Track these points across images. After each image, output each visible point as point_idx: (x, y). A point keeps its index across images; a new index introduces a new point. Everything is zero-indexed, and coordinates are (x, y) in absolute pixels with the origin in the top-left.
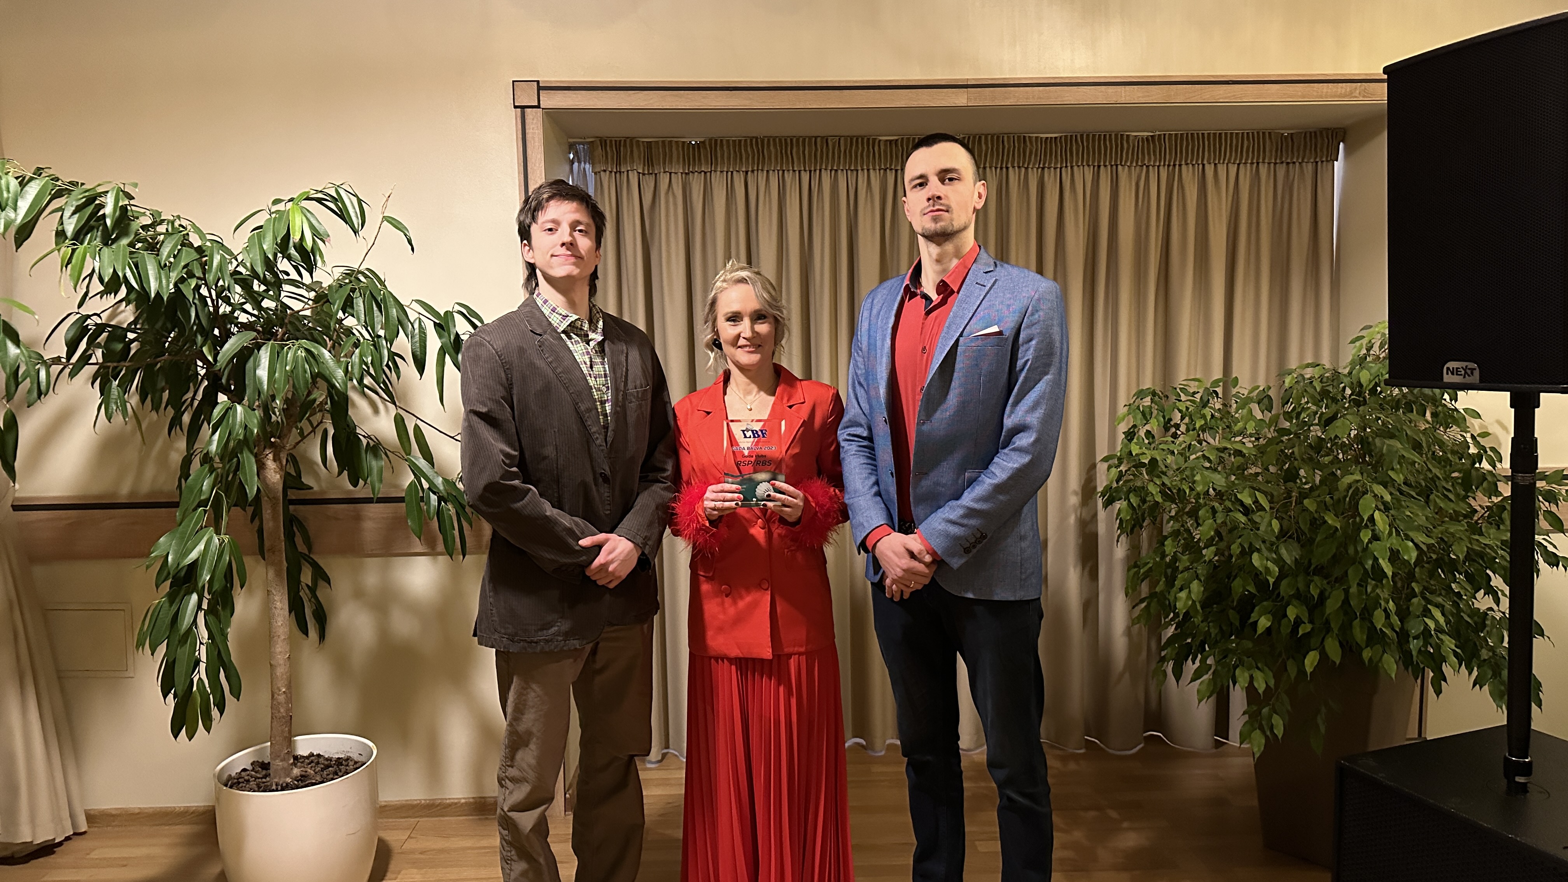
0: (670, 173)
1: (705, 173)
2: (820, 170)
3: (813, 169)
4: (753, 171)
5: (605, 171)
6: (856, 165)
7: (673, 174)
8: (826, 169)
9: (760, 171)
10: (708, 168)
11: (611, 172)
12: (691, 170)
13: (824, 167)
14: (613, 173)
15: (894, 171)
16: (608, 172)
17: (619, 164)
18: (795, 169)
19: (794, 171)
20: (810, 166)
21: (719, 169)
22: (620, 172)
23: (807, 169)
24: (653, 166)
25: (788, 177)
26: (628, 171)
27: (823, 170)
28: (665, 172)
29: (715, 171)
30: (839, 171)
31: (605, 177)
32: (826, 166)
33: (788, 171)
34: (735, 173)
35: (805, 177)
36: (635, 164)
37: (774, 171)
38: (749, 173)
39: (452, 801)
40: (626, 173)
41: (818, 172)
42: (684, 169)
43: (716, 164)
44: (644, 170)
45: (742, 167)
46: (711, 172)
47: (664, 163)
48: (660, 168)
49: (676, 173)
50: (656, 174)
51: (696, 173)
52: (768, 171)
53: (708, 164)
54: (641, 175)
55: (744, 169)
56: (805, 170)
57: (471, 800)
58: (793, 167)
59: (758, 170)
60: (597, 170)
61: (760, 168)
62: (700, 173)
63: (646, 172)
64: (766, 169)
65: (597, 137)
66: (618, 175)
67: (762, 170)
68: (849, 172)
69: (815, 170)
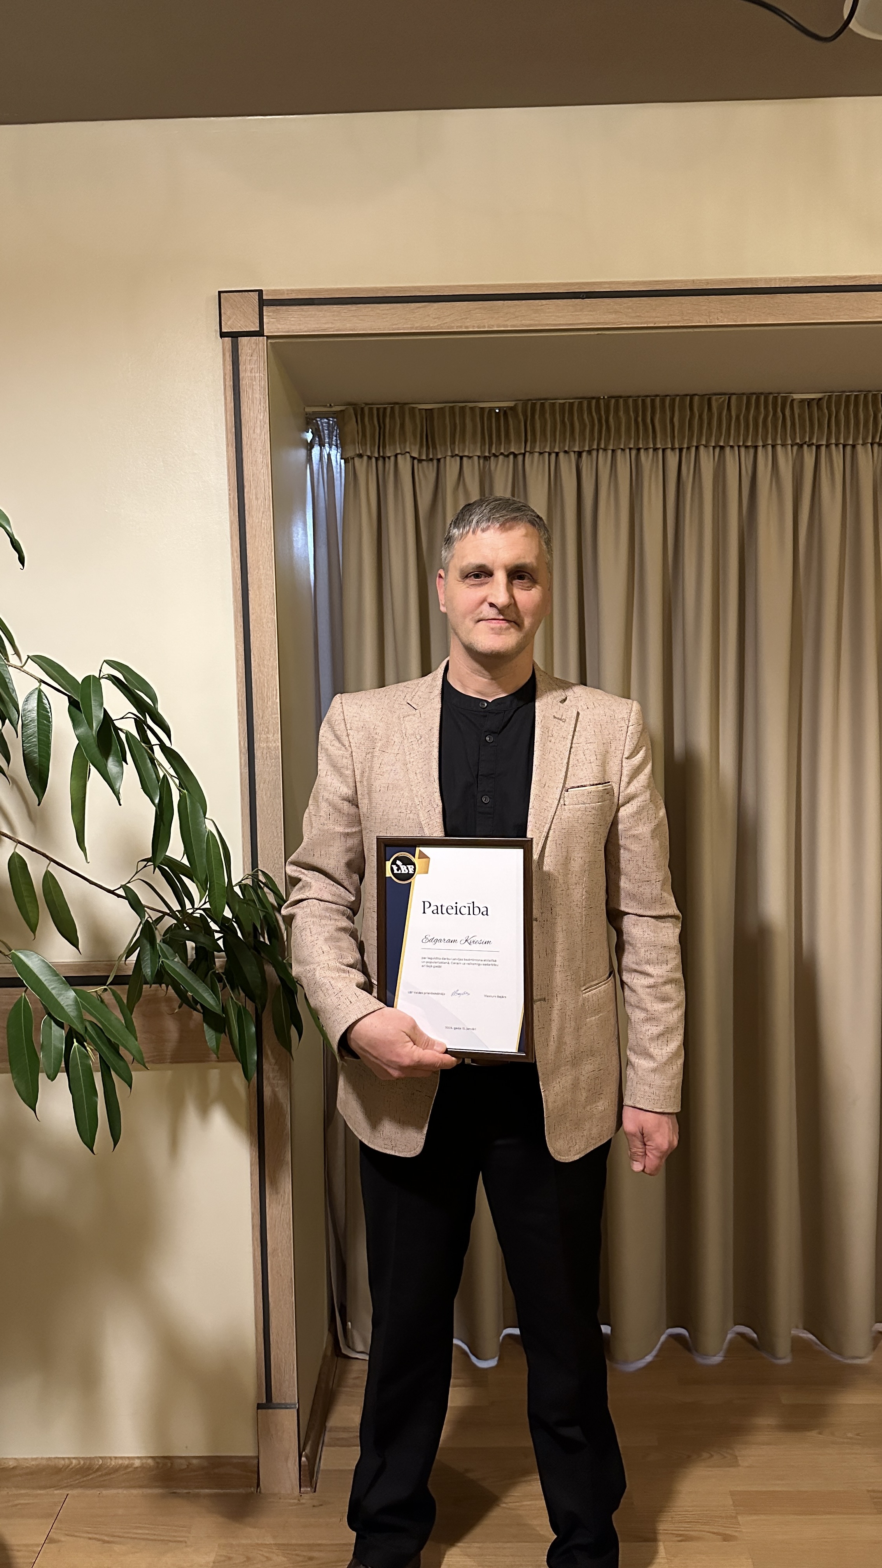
0: (461, 458)
1: (515, 456)
2: (697, 448)
3: (685, 446)
4: (589, 452)
5: (360, 456)
6: (755, 439)
7: (465, 459)
8: (706, 446)
9: (601, 451)
10: (520, 448)
11: (369, 458)
12: (493, 451)
13: (704, 442)
14: (374, 460)
15: (814, 447)
16: (365, 458)
17: (382, 445)
18: (659, 446)
19: (655, 450)
20: (681, 442)
21: (537, 450)
22: (384, 458)
23: (677, 446)
24: (434, 447)
25: (646, 459)
26: (396, 456)
27: (702, 448)
28: (452, 456)
29: (531, 453)
30: (728, 449)
31: (361, 465)
32: (708, 441)
33: (646, 449)
34: (561, 455)
35: (672, 459)
36: (408, 443)
37: (623, 450)
38: (584, 455)
39: (120, 1462)
40: (392, 459)
41: (693, 449)
42: (483, 451)
43: (534, 441)
44: (420, 454)
45: (574, 445)
46: (524, 455)
47: (453, 442)
48: (446, 451)
49: (469, 457)
50: (439, 460)
51: (501, 457)
52: (613, 451)
53: (521, 442)
54: (416, 461)
55: (576, 449)
56: (673, 449)
57: (150, 1461)
58: (655, 444)
59: (598, 450)
60: (350, 454)
61: (602, 446)
62: (508, 456)
63: (424, 457)
64: (611, 447)
65: (350, 404)
66: (380, 463)
67: (605, 450)
68: (743, 450)
69: (688, 448)
